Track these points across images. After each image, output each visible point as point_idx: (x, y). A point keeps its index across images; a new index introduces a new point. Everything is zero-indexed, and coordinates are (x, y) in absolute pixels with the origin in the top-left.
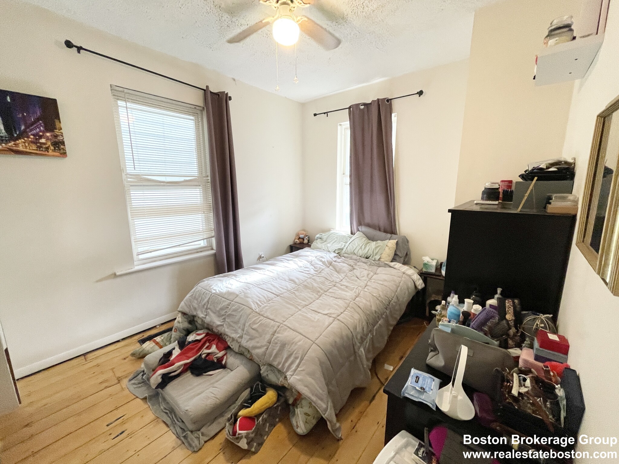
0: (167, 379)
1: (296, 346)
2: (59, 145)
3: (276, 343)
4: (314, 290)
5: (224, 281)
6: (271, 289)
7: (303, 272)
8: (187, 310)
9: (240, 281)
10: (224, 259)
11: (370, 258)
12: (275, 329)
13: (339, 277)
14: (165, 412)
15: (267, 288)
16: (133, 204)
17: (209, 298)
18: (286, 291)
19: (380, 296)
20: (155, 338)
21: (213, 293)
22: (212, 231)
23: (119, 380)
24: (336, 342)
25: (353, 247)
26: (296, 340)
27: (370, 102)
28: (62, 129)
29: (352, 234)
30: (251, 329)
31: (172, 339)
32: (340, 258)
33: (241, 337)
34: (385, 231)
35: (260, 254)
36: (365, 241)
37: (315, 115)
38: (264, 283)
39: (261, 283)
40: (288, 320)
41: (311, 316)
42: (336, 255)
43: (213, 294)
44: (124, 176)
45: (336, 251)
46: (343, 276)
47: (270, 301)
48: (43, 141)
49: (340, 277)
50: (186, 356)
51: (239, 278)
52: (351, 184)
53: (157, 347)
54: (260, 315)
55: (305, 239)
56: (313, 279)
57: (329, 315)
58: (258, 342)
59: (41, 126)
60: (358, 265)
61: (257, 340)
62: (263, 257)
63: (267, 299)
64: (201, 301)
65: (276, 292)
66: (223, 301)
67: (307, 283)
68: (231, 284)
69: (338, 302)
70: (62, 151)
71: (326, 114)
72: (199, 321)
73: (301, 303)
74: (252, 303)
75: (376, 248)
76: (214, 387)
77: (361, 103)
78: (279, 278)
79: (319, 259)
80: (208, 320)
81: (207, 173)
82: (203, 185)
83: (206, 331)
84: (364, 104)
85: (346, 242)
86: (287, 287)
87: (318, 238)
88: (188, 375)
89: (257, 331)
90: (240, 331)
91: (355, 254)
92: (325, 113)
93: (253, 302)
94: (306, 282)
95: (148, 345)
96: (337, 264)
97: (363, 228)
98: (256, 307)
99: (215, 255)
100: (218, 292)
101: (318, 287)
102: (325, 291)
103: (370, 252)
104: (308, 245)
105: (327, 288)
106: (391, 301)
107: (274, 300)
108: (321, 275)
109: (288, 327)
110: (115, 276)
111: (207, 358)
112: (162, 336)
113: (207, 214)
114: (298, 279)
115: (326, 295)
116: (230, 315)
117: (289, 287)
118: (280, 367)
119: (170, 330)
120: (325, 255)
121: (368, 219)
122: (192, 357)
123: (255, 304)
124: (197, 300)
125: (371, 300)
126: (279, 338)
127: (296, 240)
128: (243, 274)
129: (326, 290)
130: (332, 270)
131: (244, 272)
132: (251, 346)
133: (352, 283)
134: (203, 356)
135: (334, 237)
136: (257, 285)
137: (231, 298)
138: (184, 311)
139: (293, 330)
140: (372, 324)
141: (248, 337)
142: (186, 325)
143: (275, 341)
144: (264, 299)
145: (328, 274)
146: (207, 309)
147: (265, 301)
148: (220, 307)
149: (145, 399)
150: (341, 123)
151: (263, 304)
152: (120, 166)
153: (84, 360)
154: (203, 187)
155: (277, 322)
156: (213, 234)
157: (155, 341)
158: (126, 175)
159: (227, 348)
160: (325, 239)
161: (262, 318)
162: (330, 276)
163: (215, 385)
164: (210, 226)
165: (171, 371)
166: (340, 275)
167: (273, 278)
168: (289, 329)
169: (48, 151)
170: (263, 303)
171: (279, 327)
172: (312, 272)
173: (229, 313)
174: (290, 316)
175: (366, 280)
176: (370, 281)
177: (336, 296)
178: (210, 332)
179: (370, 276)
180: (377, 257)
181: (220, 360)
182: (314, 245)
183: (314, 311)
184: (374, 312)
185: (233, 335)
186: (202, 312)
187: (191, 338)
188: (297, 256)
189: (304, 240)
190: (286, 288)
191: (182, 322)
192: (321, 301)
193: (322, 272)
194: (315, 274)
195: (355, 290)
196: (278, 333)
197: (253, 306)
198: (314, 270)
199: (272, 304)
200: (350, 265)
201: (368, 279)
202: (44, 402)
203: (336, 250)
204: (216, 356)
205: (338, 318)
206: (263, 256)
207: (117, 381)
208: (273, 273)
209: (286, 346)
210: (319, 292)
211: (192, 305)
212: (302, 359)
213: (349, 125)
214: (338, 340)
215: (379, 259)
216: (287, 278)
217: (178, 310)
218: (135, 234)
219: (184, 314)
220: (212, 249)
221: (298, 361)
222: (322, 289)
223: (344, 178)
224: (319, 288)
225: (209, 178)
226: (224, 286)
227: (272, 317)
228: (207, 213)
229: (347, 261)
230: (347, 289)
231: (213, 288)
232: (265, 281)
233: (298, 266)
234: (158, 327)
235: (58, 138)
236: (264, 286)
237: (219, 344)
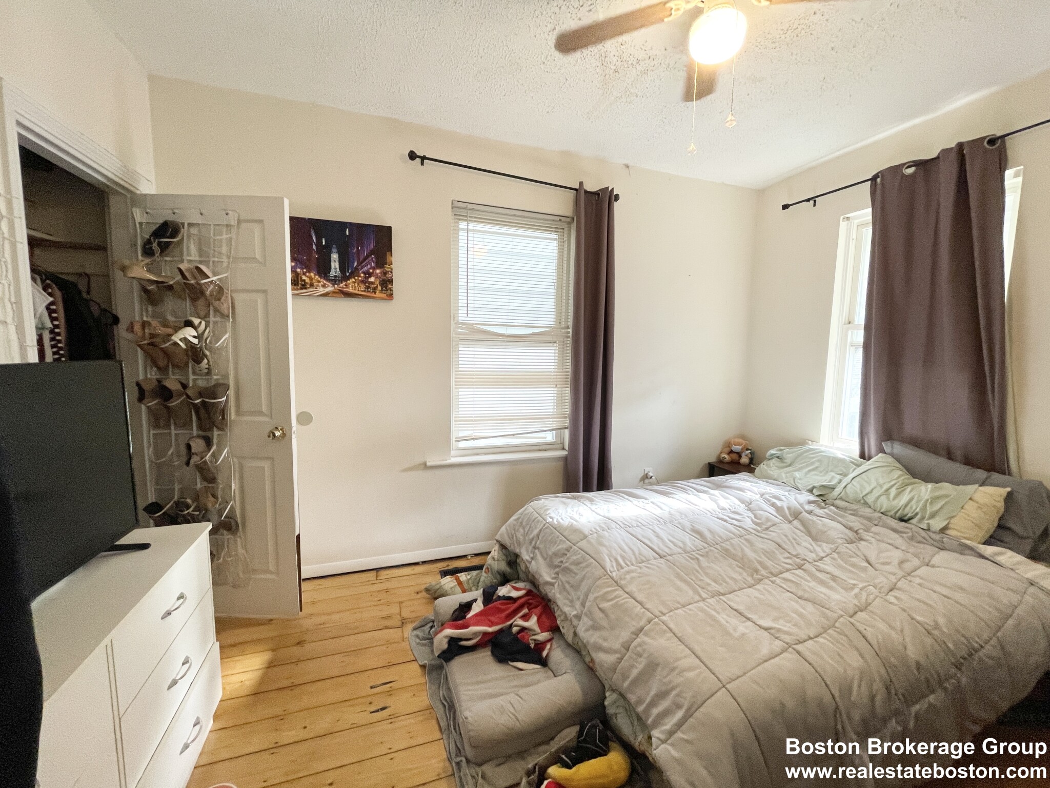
0: (455, 648)
1: (681, 679)
2: (386, 284)
3: (640, 655)
4: (743, 563)
5: (570, 506)
6: (649, 540)
7: (726, 521)
8: (507, 542)
9: (596, 510)
10: (579, 469)
11: (914, 521)
12: (642, 623)
13: (815, 550)
14: (443, 704)
15: (643, 536)
16: (460, 366)
17: (541, 530)
18: (680, 551)
19: (937, 626)
20: (459, 575)
21: (548, 523)
22: (566, 417)
23: (403, 622)
24: (783, 705)
25: (863, 488)
26: (683, 663)
27: (934, 155)
28: (393, 263)
29: (862, 456)
30: (597, 608)
31: (480, 584)
32: (825, 508)
33: (578, 617)
34: (968, 462)
35: (647, 470)
36: (899, 477)
37: (785, 207)
38: (640, 524)
39: (633, 524)
40: (671, 613)
41: (727, 622)
42: (812, 498)
43: (547, 525)
44: (453, 326)
45: (814, 491)
46: (825, 549)
47: (643, 564)
48: (372, 279)
49: (818, 549)
50: (490, 620)
51: (596, 507)
52: (866, 346)
53: (458, 589)
54: (618, 586)
55: (743, 455)
56: (746, 540)
57: (772, 631)
58: (605, 639)
59: (373, 261)
60: (875, 534)
61: (605, 633)
62: (651, 477)
63: (637, 557)
64: (529, 533)
65: (659, 547)
66: (561, 540)
67: (732, 545)
68: (579, 514)
69: (804, 608)
70: (389, 292)
71: (812, 202)
72: (523, 567)
73: (709, 584)
74: (608, 560)
75: (935, 499)
76: (517, 695)
77: (905, 164)
78: (670, 522)
79: (769, 501)
80: (533, 567)
81: (568, 322)
82: (559, 341)
83: (528, 586)
84: (918, 164)
85: (845, 475)
86: (684, 543)
87: (772, 457)
88: (485, 654)
89: (607, 616)
90: (578, 605)
91: (866, 503)
92: (808, 200)
93: (610, 555)
94: (728, 543)
95: (448, 582)
96: (815, 518)
97: (898, 448)
98: (613, 567)
99: (565, 459)
100: (556, 523)
101: (755, 559)
102: (772, 573)
103: (915, 507)
104: (750, 468)
105: (780, 568)
106: (976, 651)
107: (651, 564)
108: (770, 535)
109: (669, 628)
110: (425, 467)
111: (519, 636)
112: (469, 574)
113: (560, 389)
114: (710, 531)
115: (773, 582)
116: (567, 570)
117: (689, 543)
118: (640, 709)
119: (480, 568)
120: (786, 493)
121: (911, 426)
122: (497, 624)
123: (612, 560)
124: (524, 528)
125: (907, 631)
126: (645, 647)
127: (723, 455)
128: (606, 501)
129: (774, 571)
130: (797, 531)
131: (607, 497)
132: (592, 641)
133: (851, 572)
134: (515, 629)
135: (813, 458)
136: (626, 526)
137: (573, 537)
138: (503, 542)
139: (680, 640)
140: (904, 695)
141: (590, 623)
142: (503, 566)
143: (639, 649)
144: (633, 557)
145: (786, 536)
146: (535, 548)
147: (634, 560)
148: (554, 549)
149: (423, 667)
150: (848, 215)
151: (628, 566)
152: (450, 311)
153: (374, 578)
154: (559, 345)
155: (648, 610)
156: (567, 423)
157: (458, 579)
158: (455, 324)
159: (555, 629)
160: (788, 461)
161: (620, 592)
162: (791, 542)
163: (522, 692)
164: (563, 410)
165: (463, 637)
166: (820, 546)
167: (660, 519)
168: (670, 635)
169: (375, 293)
170: (629, 564)
171: (650, 623)
172: (748, 523)
173: (567, 564)
174: (680, 606)
175: (894, 574)
176: (909, 578)
177: (800, 593)
178: (534, 590)
179: (908, 566)
180: (937, 524)
181: (540, 646)
182: (762, 468)
183: (736, 610)
184: (913, 666)
185: (566, 609)
186: (527, 551)
187: (503, 591)
188: (718, 487)
189: (740, 456)
190: (682, 545)
191: (498, 560)
192: (756, 594)
193: (771, 529)
194: (753, 531)
195: (856, 590)
196: (646, 635)
197: (608, 565)
198: (752, 520)
199: (647, 569)
200: (850, 529)
201: (900, 573)
202: (323, 619)
203: (814, 487)
204: (534, 637)
205: (799, 647)
206: (651, 474)
207: (400, 623)
208: (661, 509)
209: (659, 669)
210: (757, 571)
211: (516, 536)
212: (688, 716)
213: (870, 217)
214: (790, 703)
215: (943, 530)
216: (688, 525)
217: (496, 538)
218: (457, 410)
219: (503, 547)
220: (564, 449)
221: (679, 714)
222: (765, 567)
223: (850, 332)
224: (760, 563)
225: (570, 330)
226: (568, 514)
227: (640, 597)
228: (562, 388)
229: (842, 517)
230: (832, 584)
231: (549, 514)
232: (642, 521)
233: (718, 506)
234: (470, 557)
235: (387, 275)
236: (638, 532)
237: (544, 617)
